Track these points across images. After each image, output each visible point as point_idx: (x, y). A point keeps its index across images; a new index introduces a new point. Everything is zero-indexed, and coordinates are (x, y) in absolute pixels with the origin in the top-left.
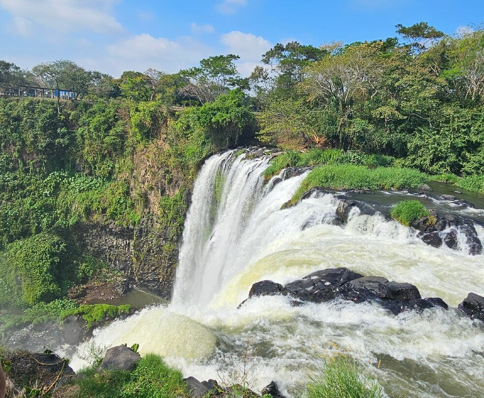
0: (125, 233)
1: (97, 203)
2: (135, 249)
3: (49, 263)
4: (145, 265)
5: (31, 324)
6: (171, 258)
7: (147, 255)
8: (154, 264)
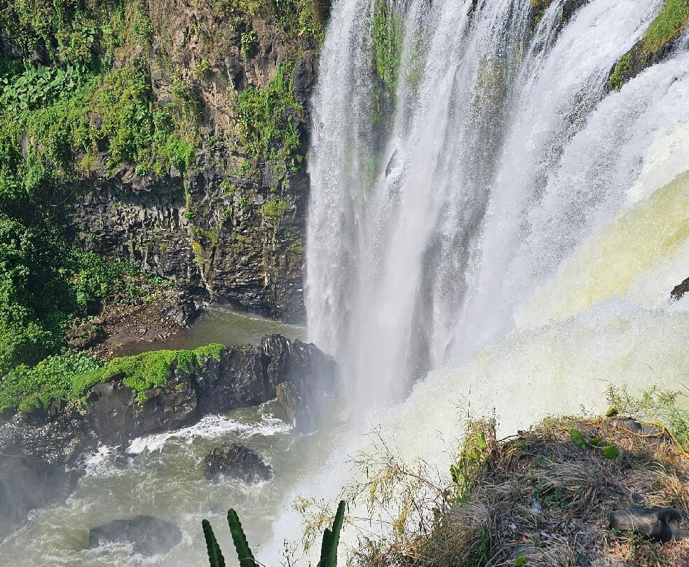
0: (164, 190)
1: (82, 128)
2: (195, 224)
3: (10, 281)
4: (224, 254)
5: (16, 412)
6: (283, 230)
7: (226, 233)
8: (245, 249)
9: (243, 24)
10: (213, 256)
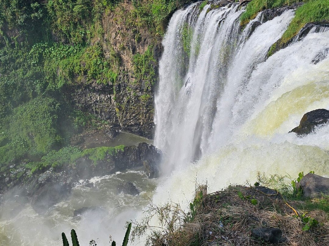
0: (106, 89)
1: (78, 67)
2: (117, 102)
3: (51, 120)
4: (127, 113)
5: (51, 167)
6: (148, 105)
7: (128, 105)
8: (134, 111)
9: (136, 31)
10: (123, 114)
